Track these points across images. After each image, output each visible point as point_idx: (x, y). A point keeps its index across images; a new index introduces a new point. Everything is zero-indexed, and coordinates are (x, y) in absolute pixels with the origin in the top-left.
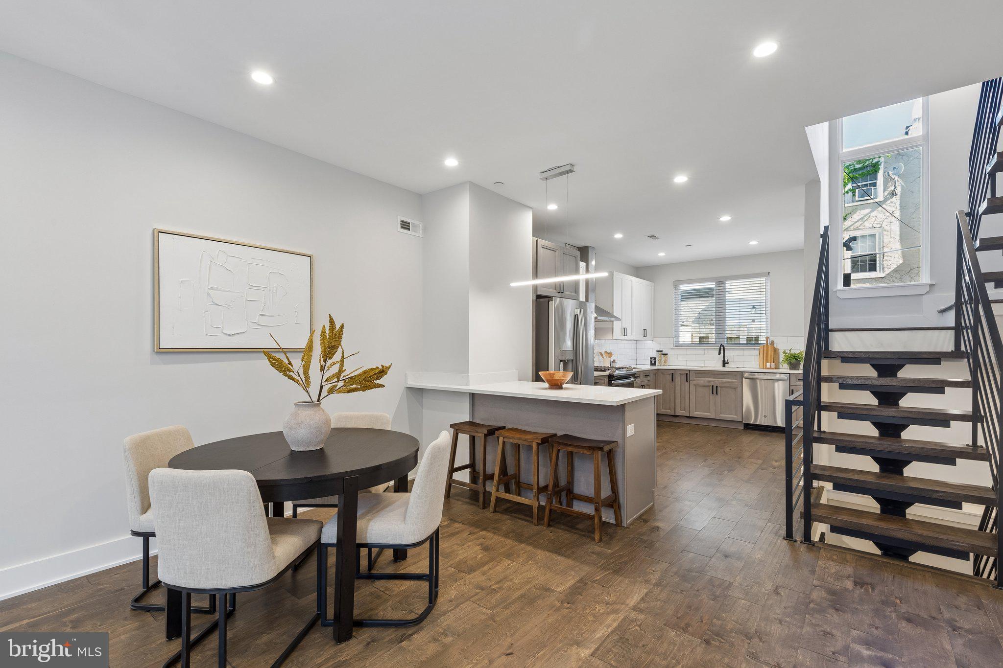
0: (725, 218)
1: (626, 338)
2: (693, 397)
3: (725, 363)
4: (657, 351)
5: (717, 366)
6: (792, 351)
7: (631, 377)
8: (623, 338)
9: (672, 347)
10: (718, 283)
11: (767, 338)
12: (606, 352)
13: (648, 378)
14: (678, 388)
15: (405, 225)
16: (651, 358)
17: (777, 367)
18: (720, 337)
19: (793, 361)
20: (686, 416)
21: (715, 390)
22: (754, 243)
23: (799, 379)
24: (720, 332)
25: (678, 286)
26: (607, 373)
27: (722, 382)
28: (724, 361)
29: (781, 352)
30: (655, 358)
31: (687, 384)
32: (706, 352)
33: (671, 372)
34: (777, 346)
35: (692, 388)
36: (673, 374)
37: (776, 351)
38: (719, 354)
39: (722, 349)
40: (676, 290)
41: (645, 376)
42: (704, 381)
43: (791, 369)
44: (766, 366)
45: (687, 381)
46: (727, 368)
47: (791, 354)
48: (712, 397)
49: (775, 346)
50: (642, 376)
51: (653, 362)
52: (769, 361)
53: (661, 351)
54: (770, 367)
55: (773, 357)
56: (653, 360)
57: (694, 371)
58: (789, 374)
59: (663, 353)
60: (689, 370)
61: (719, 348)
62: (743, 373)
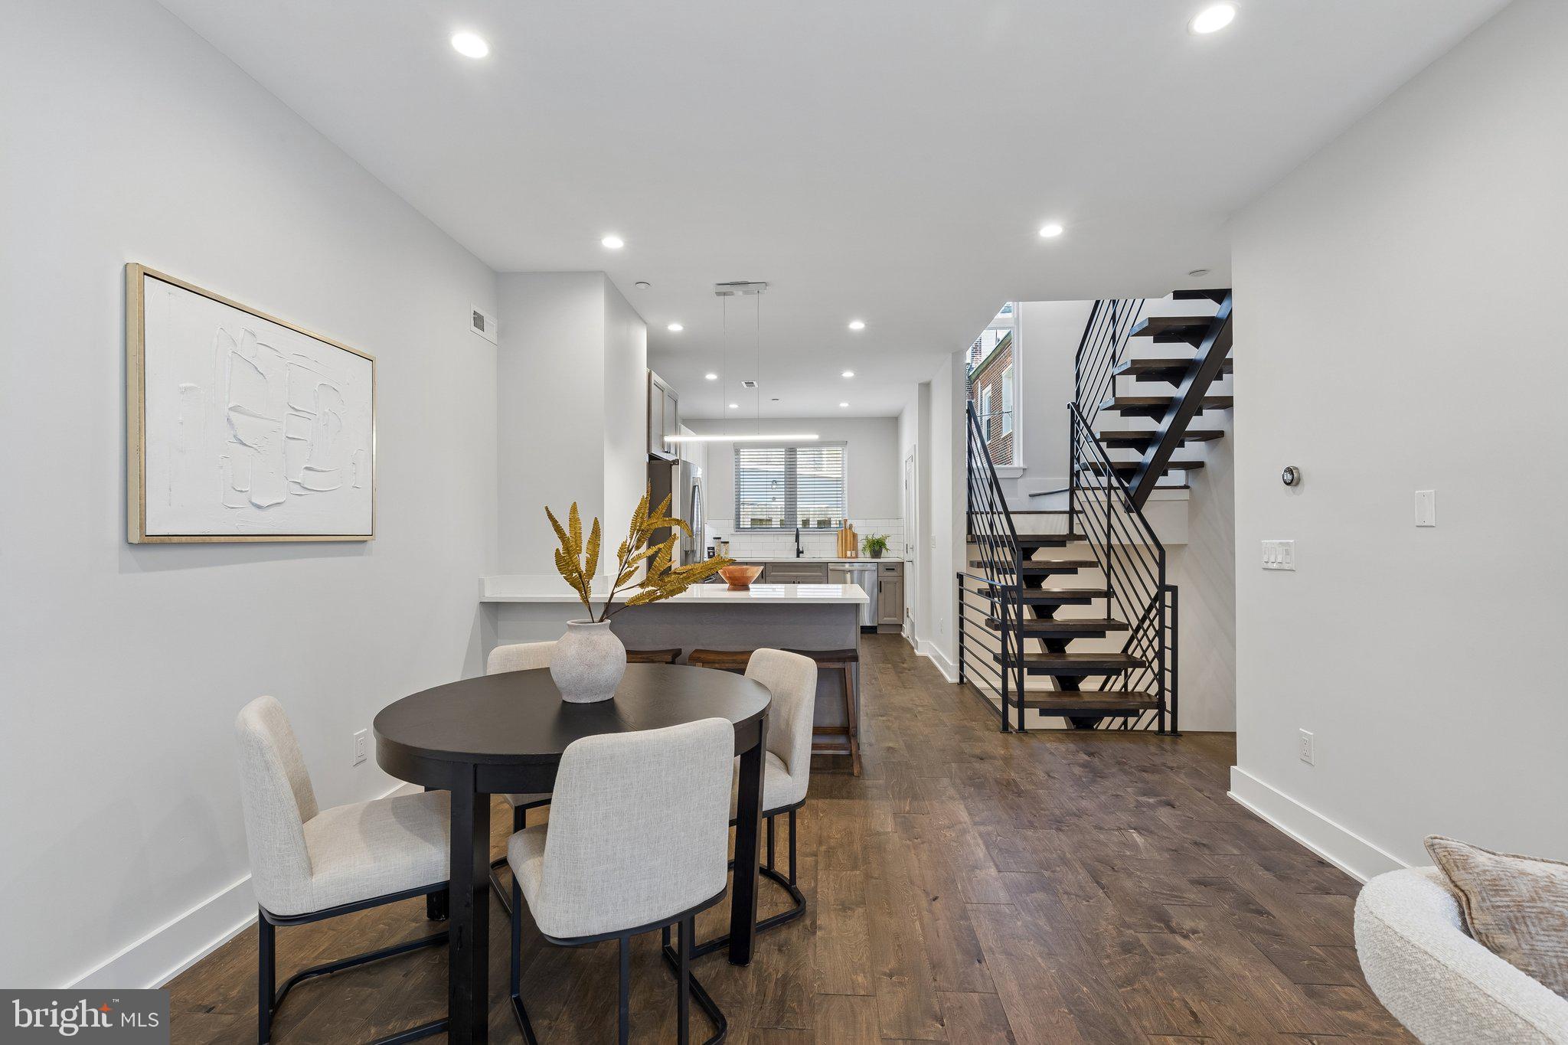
0: (848, 374)
3: (799, 553)
4: (714, 538)
5: (791, 557)
6: (872, 536)
9: (733, 533)
10: (789, 450)
11: (845, 521)
15: (479, 321)
16: (709, 548)
17: (857, 557)
18: (791, 520)
19: (877, 548)
22: (844, 405)
23: (885, 569)
24: (791, 513)
25: (739, 451)
27: (805, 577)
28: (798, 549)
29: (860, 538)
30: (713, 548)
32: (776, 537)
34: (855, 530)
37: (855, 536)
40: (736, 455)
42: (783, 576)
43: (873, 557)
44: (845, 554)
46: (805, 558)
47: (872, 540)
51: (711, 554)
52: (849, 549)
53: (720, 538)
54: (852, 555)
55: (852, 543)
56: (711, 551)
57: (771, 564)
58: (877, 563)
59: (723, 540)
60: (765, 563)
61: (795, 533)
62: (829, 564)
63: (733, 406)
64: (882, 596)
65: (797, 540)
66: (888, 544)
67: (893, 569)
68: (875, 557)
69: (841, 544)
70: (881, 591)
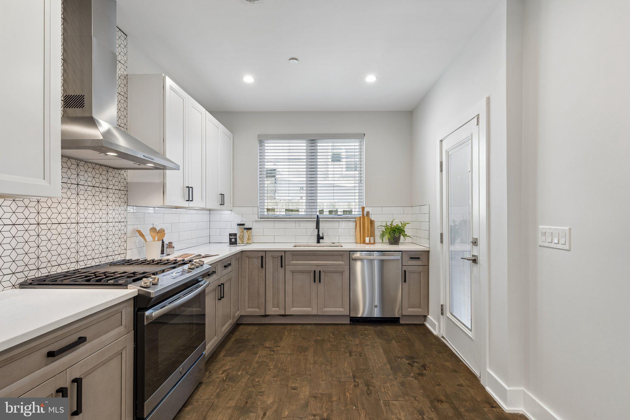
1: (191, 204)
2: (289, 288)
3: (319, 238)
4: (239, 225)
8: (186, 204)
9: (257, 219)
10: (310, 142)
11: (363, 208)
12: (153, 229)
13: (229, 268)
14: (269, 277)
16: (230, 235)
17: (374, 243)
18: (312, 207)
19: (397, 235)
20: (280, 315)
21: (317, 276)
23: (411, 258)
24: (312, 201)
25: (264, 142)
26: (132, 290)
27: (325, 265)
28: (318, 235)
29: (376, 224)
30: (235, 235)
31: (281, 271)
32: (297, 224)
33: (261, 254)
34: (373, 217)
35: (289, 276)
36: (263, 257)
37: (372, 222)
40: (260, 146)
41: (225, 267)
42: (303, 265)
44: (364, 241)
45: (282, 266)
47: (392, 227)
48: (314, 285)
49: (371, 218)
50: (219, 269)
51: (233, 240)
52: (366, 235)
53: (243, 225)
54: (370, 242)
55: (370, 230)
56: (233, 237)
57: (291, 252)
58: (400, 251)
59: (246, 226)
60: (285, 251)
61: (316, 219)
62: (351, 252)
63: (249, 80)
65: (318, 227)
66: (407, 230)
67: (419, 258)
68: (394, 244)
69: (359, 231)
70: (405, 281)
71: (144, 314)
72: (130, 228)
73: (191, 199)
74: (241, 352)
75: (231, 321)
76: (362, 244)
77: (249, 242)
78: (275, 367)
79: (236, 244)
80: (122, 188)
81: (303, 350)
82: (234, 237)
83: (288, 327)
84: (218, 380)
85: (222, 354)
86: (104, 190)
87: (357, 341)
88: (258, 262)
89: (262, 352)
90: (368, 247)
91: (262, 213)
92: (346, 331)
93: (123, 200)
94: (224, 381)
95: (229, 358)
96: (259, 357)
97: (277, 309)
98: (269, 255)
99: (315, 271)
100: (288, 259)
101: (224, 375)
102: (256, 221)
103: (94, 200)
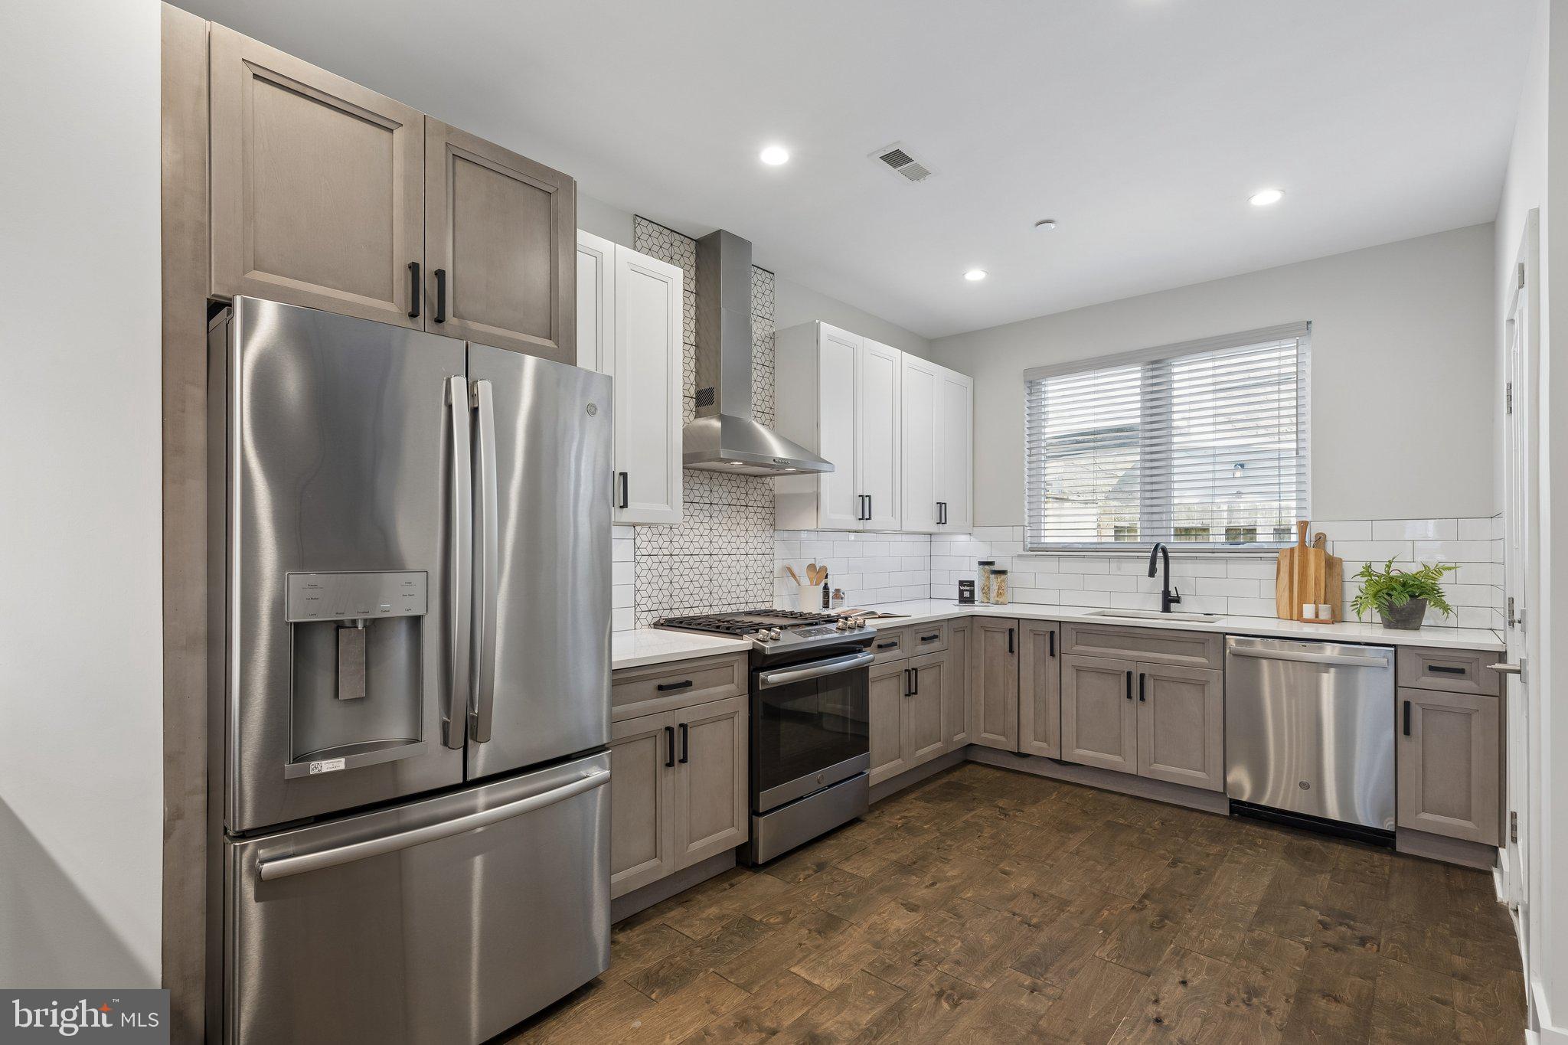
1: (868, 525)
2: (1069, 705)
3: (1169, 601)
4: (983, 563)
6: (1394, 566)
7: (858, 647)
8: (860, 525)
9: (1021, 553)
10: (1151, 367)
11: (1303, 526)
12: (811, 567)
13: (935, 645)
14: (1027, 673)
16: (961, 583)
17: (1337, 618)
18: (1155, 524)
19: (1402, 601)
20: (1049, 759)
21: (1135, 686)
23: (1431, 668)
24: (1155, 509)
25: (1039, 384)
26: (746, 643)
27: (1157, 662)
28: (1166, 593)
29: (1351, 570)
30: (971, 584)
31: (1052, 664)
32: (1114, 565)
33: (1009, 625)
34: (1337, 548)
35: (1068, 676)
36: (1013, 630)
37: (1332, 565)
38: (1152, 573)
39: (1159, 558)
40: (1030, 394)
41: (923, 639)
42: (1103, 655)
43: (1389, 625)
44: (1301, 612)
45: (1052, 654)
47: (1391, 578)
48: (1128, 707)
49: (1330, 551)
50: (908, 640)
51: (967, 594)
52: (1310, 597)
53: (991, 563)
54: (1317, 616)
55: (1323, 585)
56: (966, 588)
57: (1072, 626)
58: (1394, 646)
59: (996, 568)
60: (1060, 622)
61: (1150, 554)
62: (1227, 636)
63: (975, 275)
64: (1410, 748)
66: (1444, 582)
67: (1462, 671)
68: (1397, 628)
69: (1287, 587)
70: (1407, 732)
71: (759, 675)
72: (778, 565)
73: (867, 516)
74: (947, 801)
75: (939, 745)
76: (1295, 623)
77: (1001, 600)
78: (992, 837)
79: (973, 602)
80: (767, 505)
81: (1067, 828)
82: (968, 588)
83: (1067, 788)
84: (889, 825)
85: (913, 796)
86: (743, 508)
87: (1215, 849)
88: (1002, 641)
89: (983, 811)
90: (1309, 631)
91: (1035, 540)
92: (1202, 826)
93: (767, 522)
94: (897, 828)
95: (922, 804)
96: (973, 817)
97: (1044, 745)
98: (1025, 628)
99: (1129, 674)
100: (1067, 641)
101: (900, 821)
102: (1020, 556)
103: (729, 524)
